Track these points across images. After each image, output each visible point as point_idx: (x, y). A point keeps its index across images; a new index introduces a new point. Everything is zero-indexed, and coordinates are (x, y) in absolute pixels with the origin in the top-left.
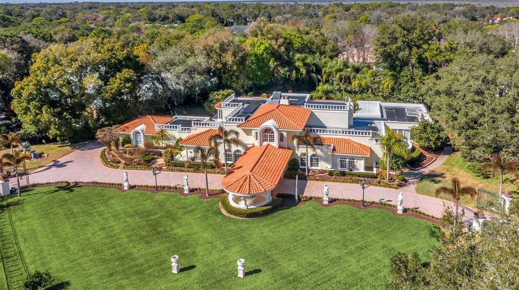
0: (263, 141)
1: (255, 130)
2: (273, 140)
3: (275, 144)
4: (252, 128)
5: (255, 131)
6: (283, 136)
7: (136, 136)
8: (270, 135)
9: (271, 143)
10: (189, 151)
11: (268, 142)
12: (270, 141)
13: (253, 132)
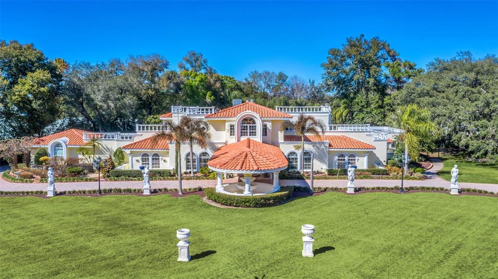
0: (242, 135)
1: (230, 121)
2: (253, 133)
3: (258, 138)
4: (225, 119)
5: (230, 123)
6: (266, 129)
7: (55, 150)
8: (250, 126)
9: (252, 138)
10: (135, 159)
11: (248, 137)
12: (250, 135)
13: (227, 125)
